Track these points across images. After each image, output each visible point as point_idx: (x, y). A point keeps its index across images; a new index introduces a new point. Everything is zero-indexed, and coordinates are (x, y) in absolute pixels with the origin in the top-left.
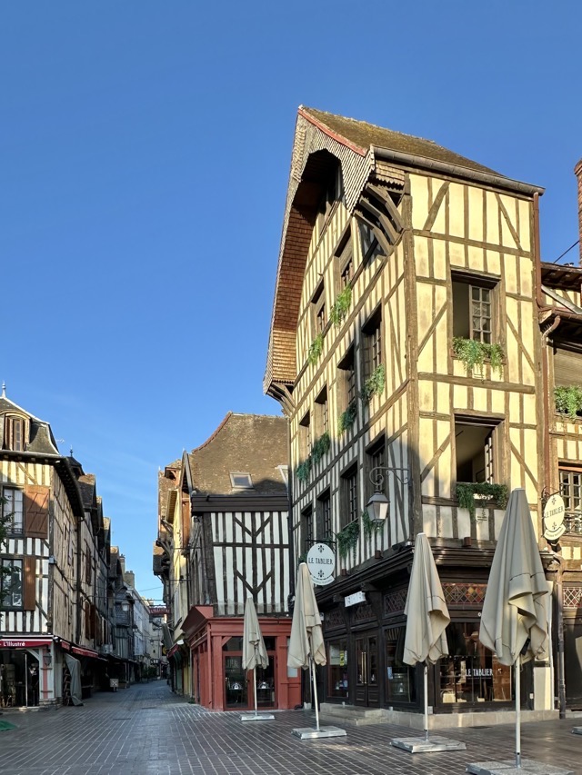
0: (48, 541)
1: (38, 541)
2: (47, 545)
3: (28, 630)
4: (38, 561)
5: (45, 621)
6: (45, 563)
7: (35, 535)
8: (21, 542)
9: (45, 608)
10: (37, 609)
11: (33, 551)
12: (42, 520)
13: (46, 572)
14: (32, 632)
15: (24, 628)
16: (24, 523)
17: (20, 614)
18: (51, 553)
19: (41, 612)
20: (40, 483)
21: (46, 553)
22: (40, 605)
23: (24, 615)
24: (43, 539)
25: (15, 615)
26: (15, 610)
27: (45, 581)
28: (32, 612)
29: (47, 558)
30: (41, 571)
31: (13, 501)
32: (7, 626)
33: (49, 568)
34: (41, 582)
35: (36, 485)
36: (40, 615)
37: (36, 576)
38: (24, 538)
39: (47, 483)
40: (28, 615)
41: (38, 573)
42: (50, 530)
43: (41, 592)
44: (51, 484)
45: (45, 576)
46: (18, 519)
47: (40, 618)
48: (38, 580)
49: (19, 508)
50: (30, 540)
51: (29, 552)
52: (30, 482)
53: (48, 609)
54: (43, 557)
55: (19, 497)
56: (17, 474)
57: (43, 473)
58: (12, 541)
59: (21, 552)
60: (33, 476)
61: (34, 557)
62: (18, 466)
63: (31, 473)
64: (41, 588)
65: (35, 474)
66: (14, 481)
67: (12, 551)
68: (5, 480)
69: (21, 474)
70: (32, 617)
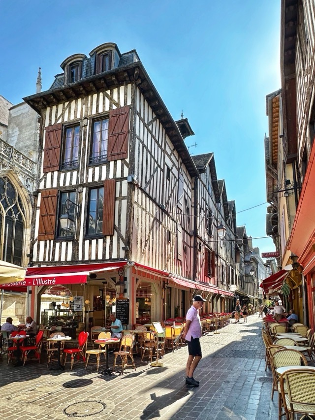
0: (127, 160)
1: (119, 163)
2: (127, 165)
3: (107, 257)
4: (118, 183)
5: (122, 246)
6: (125, 184)
7: (117, 157)
9: (123, 232)
10: (116, 233)
11: (115, 174)
12: (123, 139)
13: (125, 193)
14: (110, 259)
15: (104, 255)
16: (108, 150)
17: (101, 241)
18: (132, 172)
19: (120, 236)
20: (122, 105)
21: (126, 174)
22: (118, 230)
23: (105, 242)
24: (123, 160)
25: (97, 243)
26: (97, 238)
27: (124, 203)
28: (112, 236)
29: (126, 178)
30: (121, 193)
31: (101, 131)
32: (90, 255)
33: (128, 189)
34: (120, 204)
35: (119, 108)
36: (118, 240)
37: (116, 199)
38: (107, 163)
39: (129, 103)
40: (108, 239)
41: (118, 195)
42: (130, 149)
43: (120, 216)
44: (132, 102)
45: (124, 198)
46: (105, 146)
47: (119, 243)
48: (117, 202)
49: (106, 136)
50: (112, 163)
51: (111, 176)
52: (114, 107)
53: (126, 233)
54: (123, 178)
55: (106, 124)
56: (104, 104)
57: (126, 94)
58: (97, 169)
59: (104, 178)
60: (117, 101)
61: (115, 179)
62: (105, 96)
63: (116, 98)
64: (120, 211)
65: (119, 98)
66: (101, 110)
67: (97, 178)
68: (94, 113)
69: (107, 102)
70: (111, 243)
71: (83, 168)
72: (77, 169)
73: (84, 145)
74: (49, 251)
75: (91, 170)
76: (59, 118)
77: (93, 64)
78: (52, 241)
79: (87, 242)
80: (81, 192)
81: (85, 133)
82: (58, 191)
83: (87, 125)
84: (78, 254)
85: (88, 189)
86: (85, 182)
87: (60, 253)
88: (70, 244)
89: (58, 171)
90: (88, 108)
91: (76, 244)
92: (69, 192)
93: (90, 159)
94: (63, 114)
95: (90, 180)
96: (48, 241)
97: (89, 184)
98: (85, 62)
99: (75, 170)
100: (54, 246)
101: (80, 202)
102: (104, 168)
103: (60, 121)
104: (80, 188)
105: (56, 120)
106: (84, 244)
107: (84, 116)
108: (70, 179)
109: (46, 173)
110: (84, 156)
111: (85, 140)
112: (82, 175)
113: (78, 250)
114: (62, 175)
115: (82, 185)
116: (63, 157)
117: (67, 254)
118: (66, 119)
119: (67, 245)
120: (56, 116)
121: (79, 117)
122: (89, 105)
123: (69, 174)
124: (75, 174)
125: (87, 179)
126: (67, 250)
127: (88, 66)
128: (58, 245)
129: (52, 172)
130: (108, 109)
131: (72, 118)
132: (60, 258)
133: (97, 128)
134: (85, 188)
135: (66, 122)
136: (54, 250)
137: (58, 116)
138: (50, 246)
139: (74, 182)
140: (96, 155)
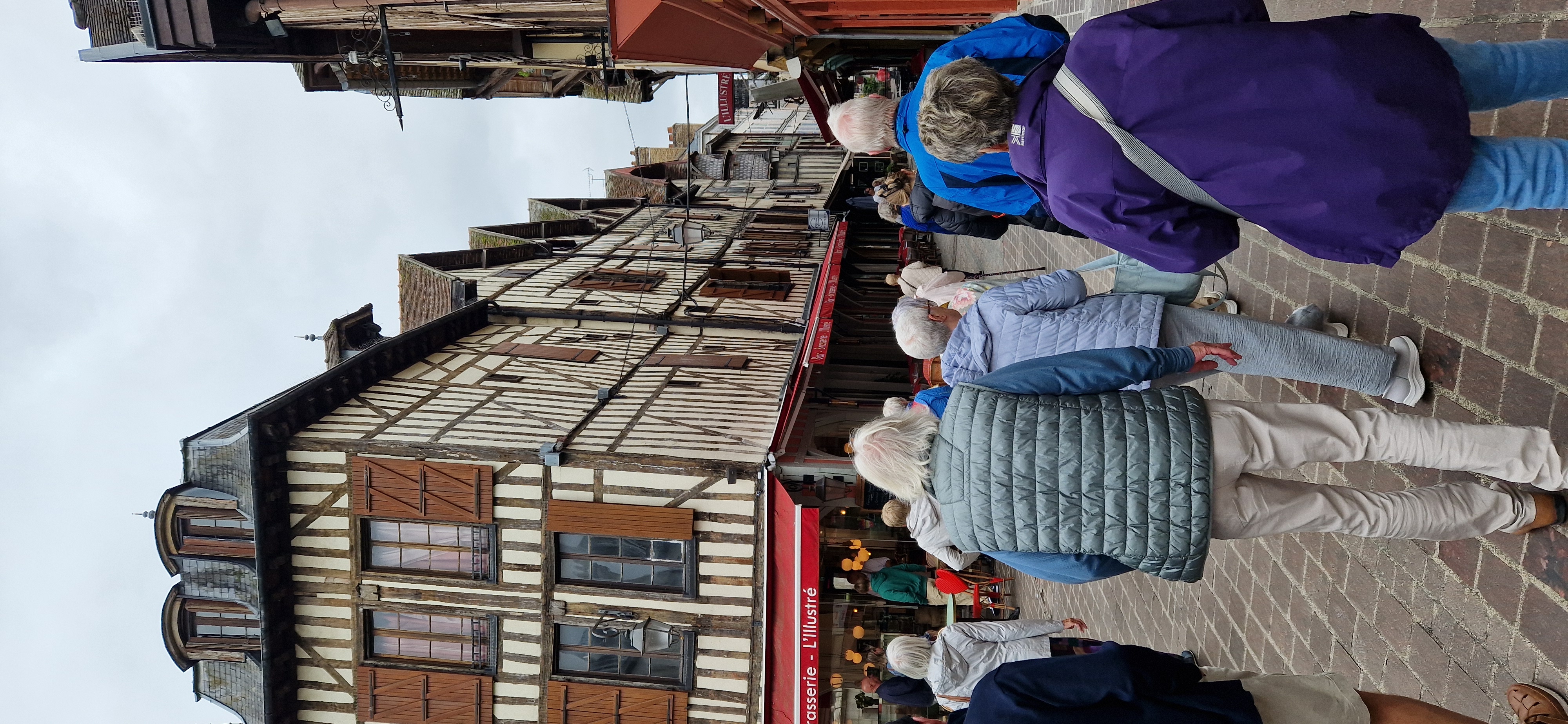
0: (500, 465)
1: (503, 491)
2: (512, 467)
3: (749, 530)
4: (557, 494)
5: (722, 486)
6: (560, 474)
7: (486, 497)
9: (688, 482)
10: (691, 503)
11: (531, 503)
12: (442, 479)
13: (584, 475)
14: (755, 521)
15: (743, 539)
16: (459, 523)
17: (705, 548)
18: (531, 456)
19: (698, 493)
20: (340, 478)
21: (534, 471)
22: (680, 496)
23: (707, 537)
24: (496, 478)
25: (707, 559)
26: (697, 558)
27: (612, 477)
28: (698, 516)
29: (547, 470)
30: (583, 487)
31: (400, 544)
32: (737, 581)
33: (576, 465)
34: (614, 490)
35: (350, 487)
36: (707, 496)
37: (598, 501)
38: (498, 524)
39: (339, 458)
40: (706, 526)
41: (588, 496)
42: (469, 458)
43: (644, 492)
44: (341, 451)
45: (599, 478)
46: (446, 534)
47: (715, 496)
48: (608, 498)
49: (417, 531)
50: (502, 512)
51: (535, 514)
52: (343, 502)
53: (691, 474)
55: (384, 530)
56: (326, 533)
57: (312, 467)
58: (508, 556)
59: (535, 537)
60: (327, 494)
61: (546, 501)
62: (303, 529)
63: (313, 499)
64: (630, 490)
65: (320, 488)
66: (344, 544)
67: (535, 558)
68: (345, 564)
69: (322, 522)
70: (713, 517)
71: (499, 600)
72: (499, 619)
74: (718, 710)
75: (509, 576)
76: (338, 677)
77: (203, 565)
78: (694, 701)
79: (705, 589)
80: (565, 607)
81: (399, 593)
82: (551, 679)
83: (379, 587)
84: (735, 618)
85: (558, 586)
86: (538, 595)
87: (726, 674)
88: (704, 642)
89: (495, 680)
90: (326, 584)
91: (705, 625)
92: (558, 647)
93: (476, 577)
94: (330, 666)
95: (535, 578)
97: (546, 581)
98: (192, 590)
99: (499, 624)
100: (706, 693)
101: (592, 609)
102: (508, 535)
103: (348, 675)
104: (555, 609)
105: (342, 686)
106: (708, 600)
107: (348, 597)
108: (522, 640)
110: (463, 598)
111: (418, 594)
112: (516, 602)
113: (722, 618)
114: (508, 667)
115: (548, 599)
116: (457, 667)
117: (729, 654)
118: (347, 654)
119: (705, 652)
120: (330, 687)
121: (346, 613)
122: (320, 579)
123: (509, 646)
124: (509, 626)
125: (530, 588)
126: (719, 653)
127: (204, 579)
128: (702, 682)
129: (495, 699)
130: (343, 523)
131: (346, 634)
132: (738, 675)
133: (387, 557)
134: (557, 596)
135: (356, 654)
136: (719, 694)
137: (333, 681)
138: (706, 708)
139: (535, 628)
140: (466, 562)
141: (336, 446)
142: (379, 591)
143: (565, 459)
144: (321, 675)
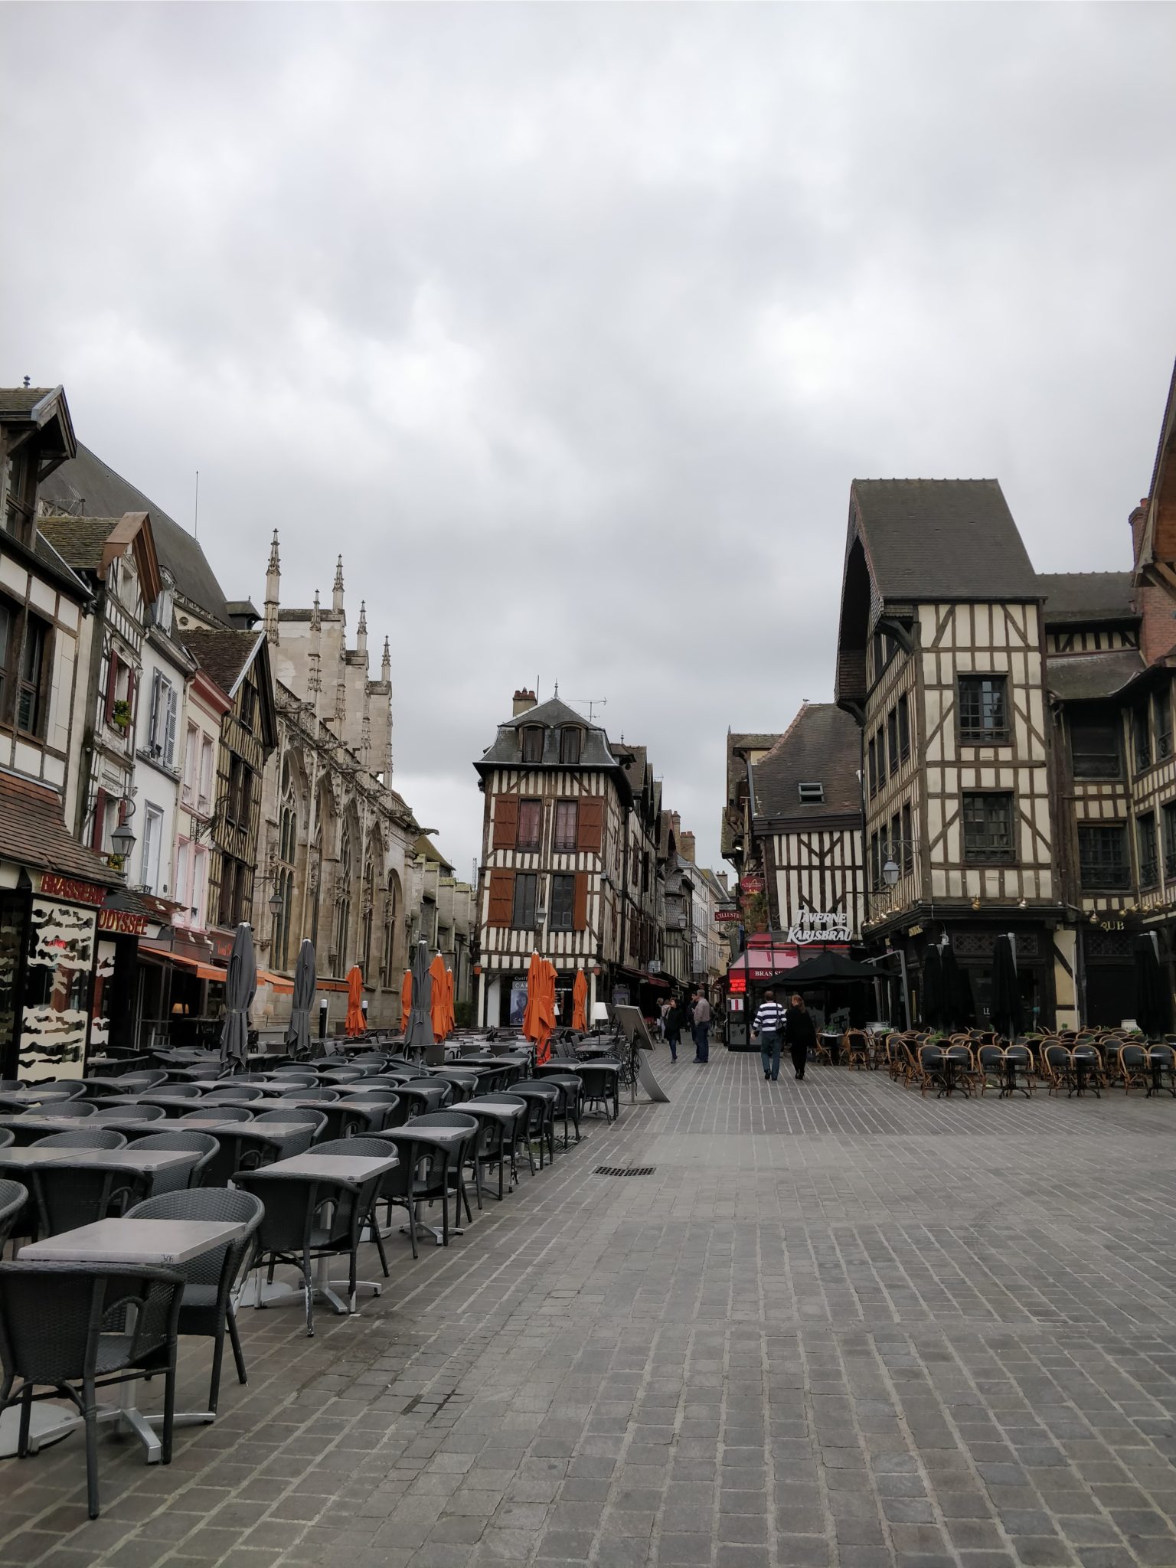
0: (600, 855)
1: (590, 856)
2: (599, 859)
3: (577, 952)
4: (590, 876)
5: (595, 942)
6: (597, 878)
7: (588, 849)
8: (573, 857)
9: (595, 928)
10: (587, 929)
11: (585, 866)
12: (595, 833)
13: (597, 887)
14: (581, 954)
15: (574, 949)
16: (576, 837)
17: (569, 934)
18: (604, 867)
19: (591, 932)
20: (594, 793)
21: (599, 868)
22: (590, 925)
23: (574, 935)
24: (595, 854)
25: (565, 935)
26: (565, 931)
27: (597, 898)
28: (582, 932)
29: (599, 873)
30: (592, 887)
32: (556, 947)
33: (601, 885)
34: (592, 899)
35: (590, 797)
36: (590, 935)
37: (588, 893)
38: (577, 853)
39: (602, 793)
40: (578, 935)
41: (589, 889)
43: (591, 911)
45: (597, 893)
46: (571, 833)
47: (590, 938)
48: (589, 896)
49: (572, 822)
50: (582, 855)
51: (581, 868)
52: (584, 794)
53: (599, 929)
54: (594, 872)
55: (572, 809)
56: (572, 786)
57: (598, 783)
58: (564, 857)
59: (572, 867)
60: (587, 787)
61: (586, 872)
62: (573, 778)
63: (586, 783)
64: (592, 905)
65: (590, 785)
66: (568, 793)
67: (564, 867)
68: (560, 793)
69: (576, 786)
70: (582, 938)
71: (546, 852)
72: (538, 851)
73: (548, 827)
74: (503, 939)
75: (556, 857)
76: (513, 787)
77: (558, 737)
78: (507, 930)
79: (553, 934)
80: (544, 879)
81: (548, 814)
82: (514, 871)
85: (552, 876)
86: (549, 868)
87: (518, 943)
88: (531, 934)
89: (514, 851)
90: (551, 785)
91: (538, 934)
92: (527, 875)
93: (555, 844)
94: (518, 784)
95: (555, 867)
96: (501, 930)
97: (554, 871)
98: (547, 732)
99: (537, 853)
100: (510, 934)
101: (544, 889)
103: (514, 791)
104: (543, 875)
105: (510, 788)
106: (548, 935)
107: (546, 793)
108: (530, 861)
109: (495, 849)
110: (547, 838)
111: (548, 821)
112: (545, 859)
113: (541, 941)
114: (519, 855)
115: (548, 872)
116: (517, 834)
117: (526, 944)
118: (523, 791)
119: (527, 934)
120: (509, 784)
121: (540, 792)
122: (553, 783)
123: (528, 856)
124: (536, 856)
125: (551, 865)
126: (527, 940)
127: (551, 736)
128: (515, 933)
129: (505, 850)
130: (576, 793)
131: (531, 792)
132: (518, 948)
133: (562, 810)
134: (549, 875)
135: (523, 795)
136: (510, 940)
137: (511, 785)
138: (504, 934)
139: (535, 866)
140: (561, 840)
141: (606, 792)
142: (549, 806)
143: (603, 881)
144: (513, 781)
